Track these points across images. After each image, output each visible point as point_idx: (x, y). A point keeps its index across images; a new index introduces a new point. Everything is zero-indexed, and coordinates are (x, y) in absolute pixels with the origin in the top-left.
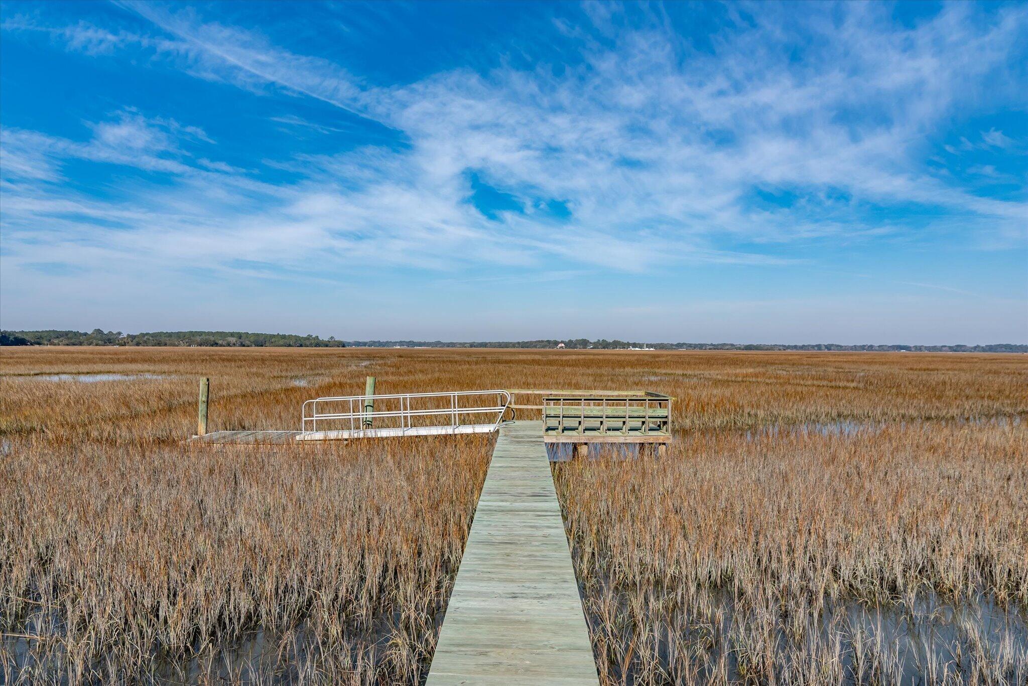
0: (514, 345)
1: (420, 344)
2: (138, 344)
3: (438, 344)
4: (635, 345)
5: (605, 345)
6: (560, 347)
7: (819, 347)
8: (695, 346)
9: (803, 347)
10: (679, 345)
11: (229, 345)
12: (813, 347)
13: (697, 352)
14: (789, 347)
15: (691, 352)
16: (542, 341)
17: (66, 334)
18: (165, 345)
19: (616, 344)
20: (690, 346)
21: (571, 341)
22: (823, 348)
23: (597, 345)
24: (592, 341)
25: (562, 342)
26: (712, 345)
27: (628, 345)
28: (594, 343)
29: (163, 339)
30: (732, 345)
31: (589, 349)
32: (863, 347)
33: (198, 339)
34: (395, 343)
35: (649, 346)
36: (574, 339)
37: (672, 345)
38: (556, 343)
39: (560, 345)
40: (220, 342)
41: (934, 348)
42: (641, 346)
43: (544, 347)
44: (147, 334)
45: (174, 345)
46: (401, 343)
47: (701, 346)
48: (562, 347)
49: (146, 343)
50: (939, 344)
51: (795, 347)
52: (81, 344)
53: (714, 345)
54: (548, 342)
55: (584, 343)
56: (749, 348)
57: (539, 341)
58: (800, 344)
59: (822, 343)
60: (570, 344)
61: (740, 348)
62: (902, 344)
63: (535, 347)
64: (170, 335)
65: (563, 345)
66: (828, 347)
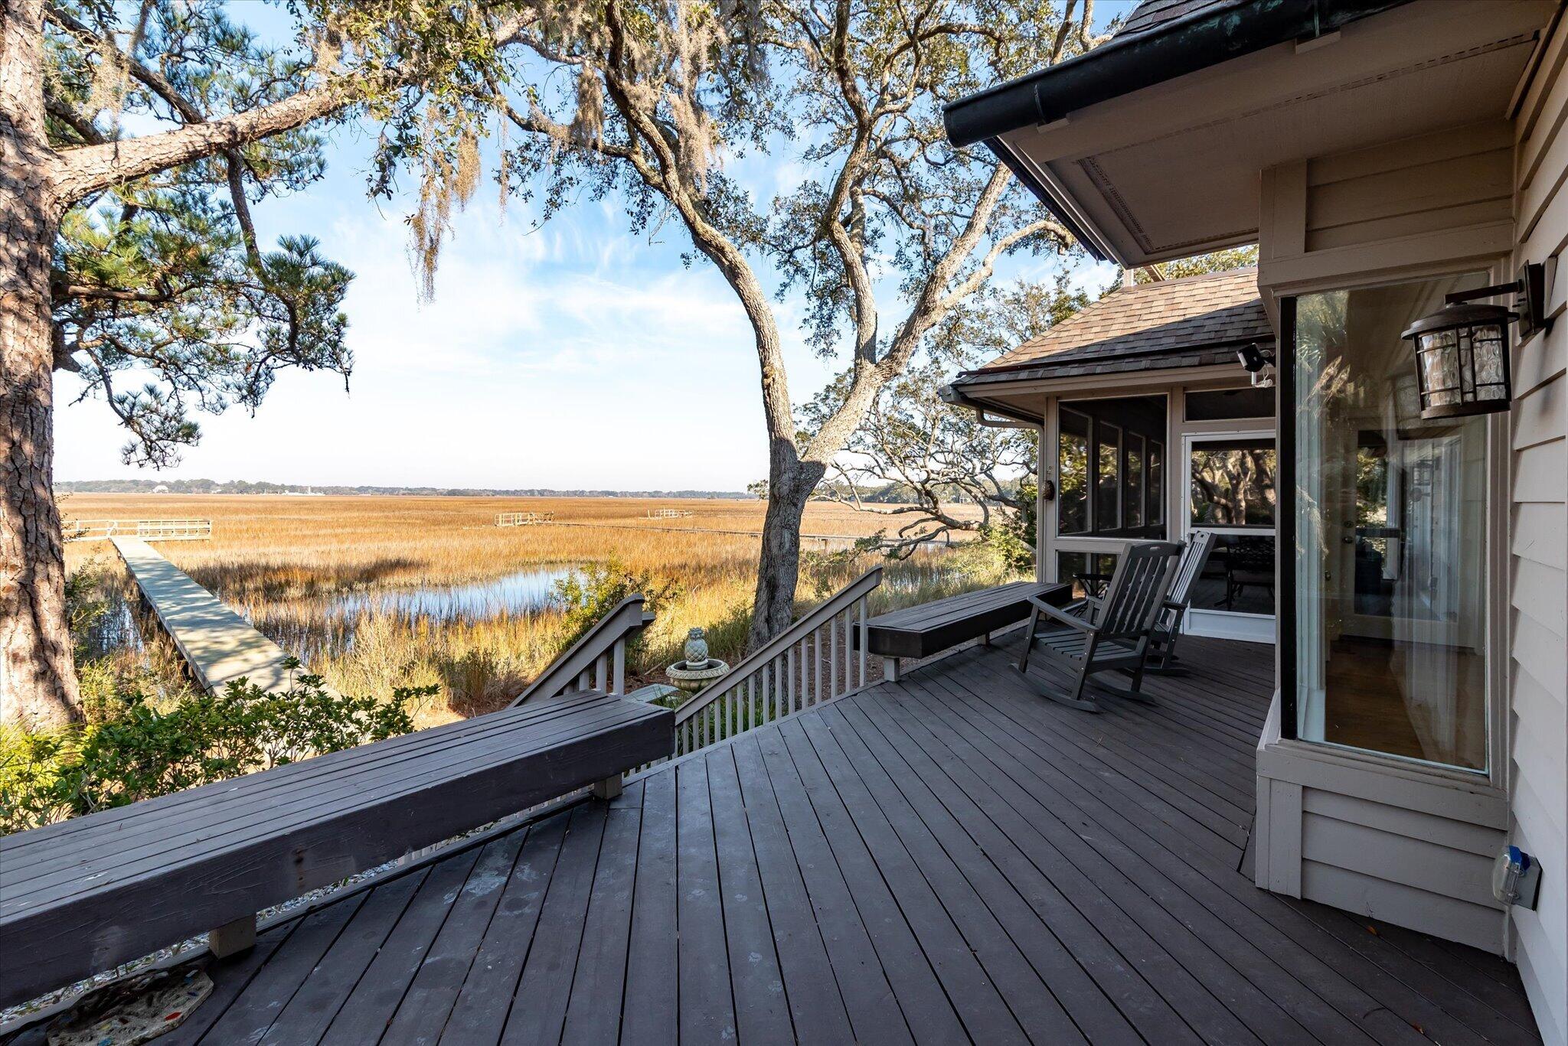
4: (293, 489)
5: (243, 488)
6: (159, 492)
7: (532, 492)
8: (385, 491)
9: (515, 493)
10: (362, 490)
13: (387, 497)
15: (379, 498)
16: (122, 482)
19: (262, 487)
20: (378, 490)
21: (179, 482)
23: (228, 488)
24: (221, 482)
25: (163, 483)
26: (407, 489)
27: (283, 488)
28: (224, 485)
31: (213, 495)
32: (575, 493)
35: (313, 490)
36: (186, 479)
37: (351, 488)
38: (150, 485)
39: (158, 488)
41: (636, 494)
42: (303, 490)
43: (124, 490)
47: (392, 491)
48: (163, 491)
50: (641, 490)
51: (507, 492)
53: (410, 490)
54: (135, 482)
55: (206, 485)
57: (115, 482)
61: (441, 494)
62: (611, 490)
63: (108, 490)
65: (164, 488)
66: (542, 493)
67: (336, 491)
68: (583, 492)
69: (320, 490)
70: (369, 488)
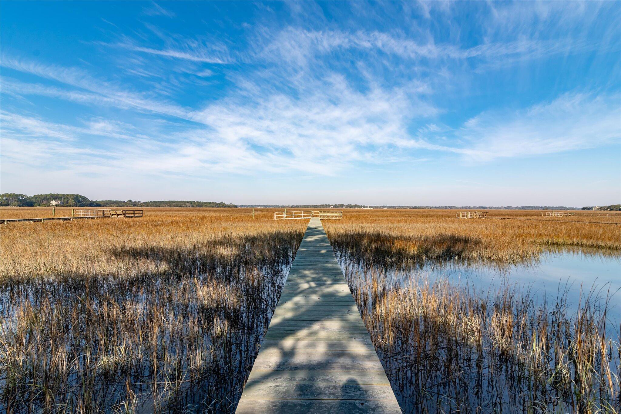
1: (269, 206)
2: (147, 206)
3: (277, 206)
4: (364, 207)
5: (351, 206)
7: (446, 207)
8: (391, 207)
9: (439, 207)
10: (384, 207)
11: (187, 207)
12: (443, 207)
13: (392, 209)
14: (433, 207)
15: (389, 209)
16: (323, 205)
17: (116, 202)
18: (159, 207)
19: (356, 206)
20: (389, 207)
21: (336, 205)
22: (448, 208)
24: (345, 205)
25: (332, 205)
26: (398, 206)
27: (361, 206)
29: (158, 204)
30: (407, 206)
31: (344, 208)
33: (174, 204)
34: (258, 206)
36: (337, 204)
37: (381, 206)
38: (329, 206)
39: (331, 207)
40: (183, 205)
41: (498, 208)
42: (367, 207)
43: (324, 207)
44: (151, 202)
45: (163, 207)
46: (261, 206)
47: (394, 207)
48: (332, 208)
49: (151, 206)
50: (500, 206)
51: (436, 207)
52: (123, 206)
53: (400, 207)
54: (326, 205)
55: (342, 206)
56: (415, 208)
59: (448, 205)
61: (410, 208)
62: (483, 206)
63: (320, 207)
64: (161, 202)
65: (332, 207)
66: (450, 207)
67: (376, 207)
68: (470, 207)
69: (372, 207)
70: (386, 206)
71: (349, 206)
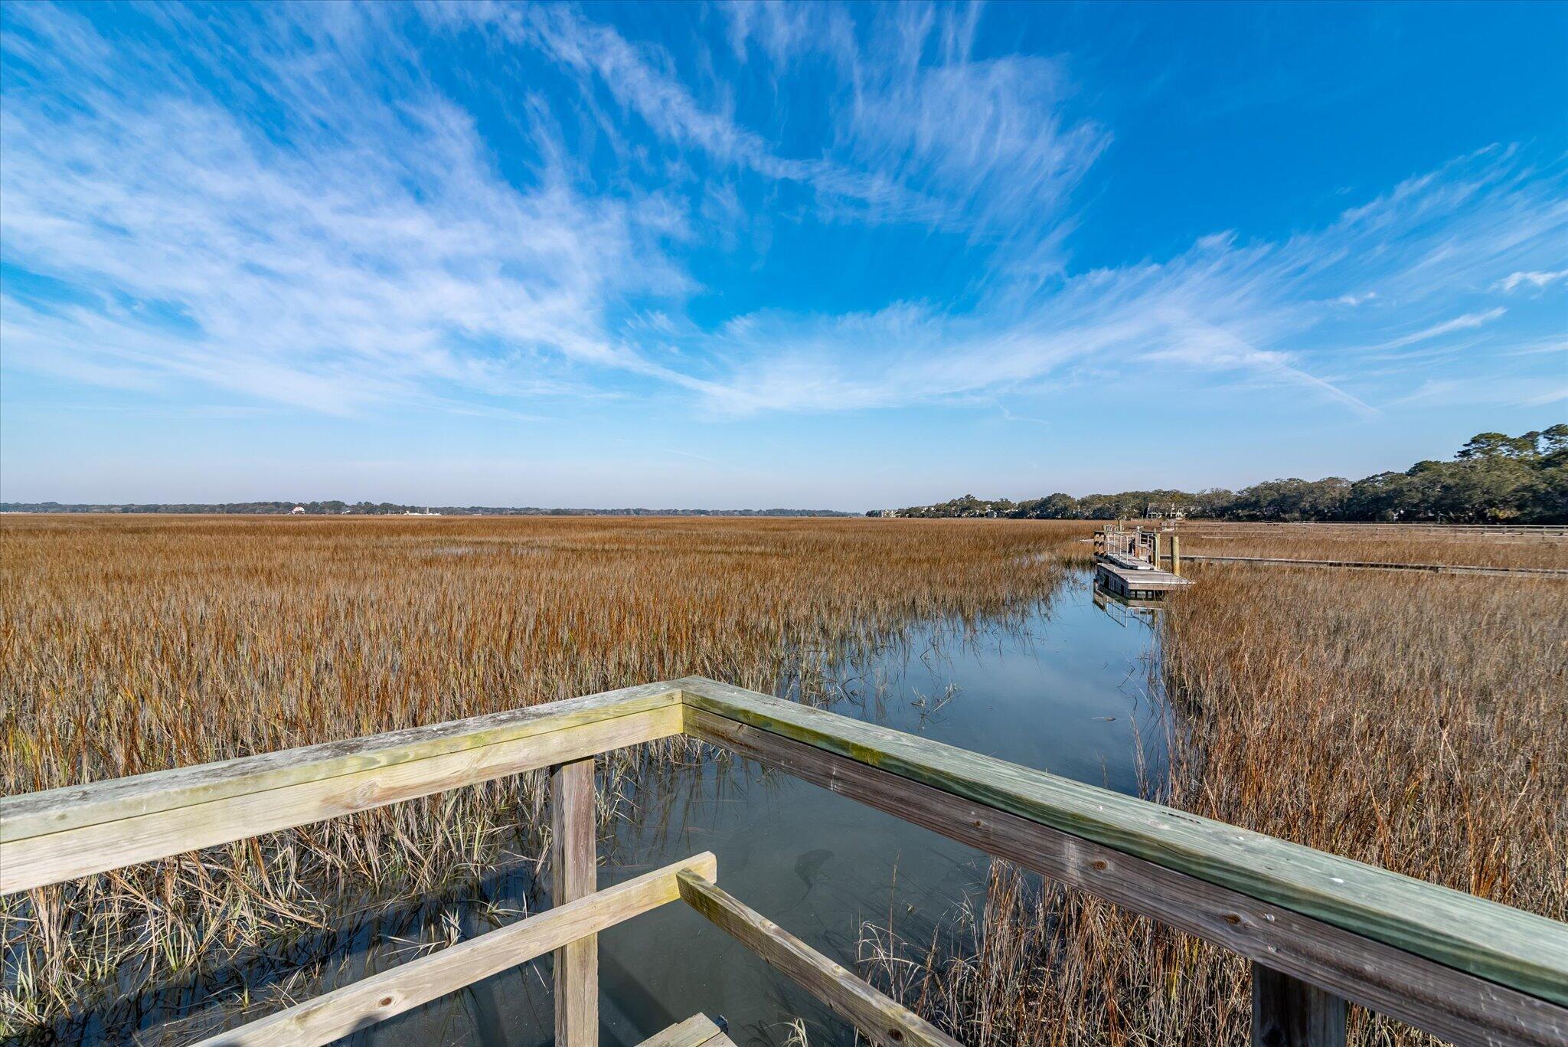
0: (212, 509)
4: (413, 509)
5: (370, 508)
6: (297, 512)
7: (628, 511)
8: (494, 511)
10: (474, 510)
12: (622, 511)
13: (496, 516)
16: (265, 504)
19: (386, 508)
20: (487, 510)
22: (632, 512)
23: (356, 509)
24: (349, 504)
25: (300, 505)
26: (513, 509)
27: (404, 509)
28: (353, 506)
30: (537, 509)
31: (345, 514)
32: (668, 512)
35: (431, 510)
36: (320, 501)
37: (464, 509)
38: (290, 506)
39: (296, 509)
42: (422, 510)
43: (269, 511)
47: (500, 511)
48: (300, 512)
51: (605, 512)
53: (517, 510)
54: (277, 504)
55: (337, 506)
56: (557, 512)
57: (260, 504)
58: (609, 508)
60: (313, 508)
61: (546, 513)
63: (253, 511)
65: (301, 509)
66: (637, 512)
69: (435, 510)
70: (479, 508)
71: (363, 508)
